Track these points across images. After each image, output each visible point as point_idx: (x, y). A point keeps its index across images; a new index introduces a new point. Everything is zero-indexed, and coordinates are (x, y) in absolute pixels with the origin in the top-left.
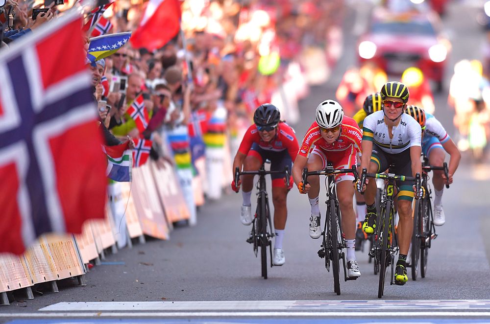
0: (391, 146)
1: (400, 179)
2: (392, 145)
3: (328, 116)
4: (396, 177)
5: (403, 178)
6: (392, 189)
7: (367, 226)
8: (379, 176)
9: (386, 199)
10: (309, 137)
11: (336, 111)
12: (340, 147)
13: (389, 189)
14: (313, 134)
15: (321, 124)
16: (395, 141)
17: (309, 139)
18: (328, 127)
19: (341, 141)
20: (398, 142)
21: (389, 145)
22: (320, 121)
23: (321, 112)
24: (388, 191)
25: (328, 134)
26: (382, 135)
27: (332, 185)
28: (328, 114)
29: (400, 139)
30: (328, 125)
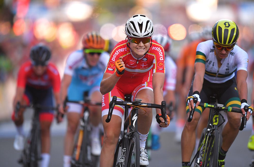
0: (217, 75)
1: (227, 109)
2: (219, 74)
3: (141, 26)
6: (218, 119)
8: (207, 105)
9: (212, 128)
10: (115, 54)
11: (148, 22)
12: (143, 67)
13: (215, 119)
14: (119, 50)
15: (133, 33)
16: (223, 69)
17: (115, 56)
18: (140, 36)
19: (145, 59)
20: (225, 71)
21: (216, 74)
22: (132, 30)
23: (132, 23)
24: (214, 121)
25: (139, 45)
26: (212, 63)
27: (135, 118)
28: (140, 23)
29: (227, 68)
30: (141, 34)
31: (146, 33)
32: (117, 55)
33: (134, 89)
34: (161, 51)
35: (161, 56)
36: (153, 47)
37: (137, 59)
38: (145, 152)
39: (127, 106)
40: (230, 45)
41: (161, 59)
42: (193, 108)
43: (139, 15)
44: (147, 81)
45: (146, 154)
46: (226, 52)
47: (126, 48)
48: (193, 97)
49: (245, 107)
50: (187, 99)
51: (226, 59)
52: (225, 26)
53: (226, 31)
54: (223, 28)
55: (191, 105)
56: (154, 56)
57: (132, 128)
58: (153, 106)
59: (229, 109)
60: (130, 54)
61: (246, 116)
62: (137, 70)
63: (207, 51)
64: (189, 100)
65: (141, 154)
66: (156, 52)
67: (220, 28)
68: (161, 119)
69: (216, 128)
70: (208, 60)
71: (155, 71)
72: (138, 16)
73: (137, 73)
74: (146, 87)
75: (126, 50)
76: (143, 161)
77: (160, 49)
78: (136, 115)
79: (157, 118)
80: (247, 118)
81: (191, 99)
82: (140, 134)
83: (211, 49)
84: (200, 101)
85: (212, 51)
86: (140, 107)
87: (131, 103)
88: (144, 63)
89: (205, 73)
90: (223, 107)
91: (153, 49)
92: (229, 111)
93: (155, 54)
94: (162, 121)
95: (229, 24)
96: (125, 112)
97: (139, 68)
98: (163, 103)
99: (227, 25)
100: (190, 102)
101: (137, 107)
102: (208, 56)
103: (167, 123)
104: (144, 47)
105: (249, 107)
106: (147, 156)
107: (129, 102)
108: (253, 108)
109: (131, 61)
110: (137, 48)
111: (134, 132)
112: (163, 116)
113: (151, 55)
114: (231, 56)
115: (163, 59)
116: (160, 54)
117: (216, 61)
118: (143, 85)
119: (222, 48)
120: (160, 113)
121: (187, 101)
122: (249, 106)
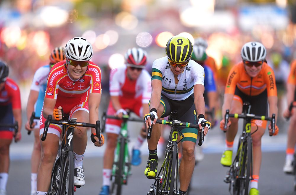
0: (176, 91)
1: (185, 126)
2: (177, 90)
3: (80, 49)
4: (181, 124)
5: (188, 124)
6: (177, 135)
7: (149, 171)
8: (165, 122)
9: (171, 145)
10: (52, 78)
11: (88, 46)
12: (80, 88)
13: (174, 135)
14: (55, 74)
15: (72, 56)
16: (181, 85)
17: (52, 80)
18: (79, 59)
19: (82, 81)
20: (183, 87)
21: (174, 90)
22: (72, 52)
23: (72, 45)
24: (173, 137)
25: (76, 68)
26: (169, 80)
27: (70, 137)
28: (80, 47)
29: (185, 84)
30: (80, 58)
31: (85, 57)
32: (54, 79)
33: (71, 109)
34: (97, 71)
35: (98, 77)
36: (90, 68)
37: (74, 81)
38: (81, 172)
39: (65, 125)
40: (183, 62)
41: (98, 79)
42: (151, 125)
43: (80, 38)
44: (84, 101)
45: (82, 174)
46: (181, 68)
47: (63, 70)
48: (150, 115)
49: (202, 122)
50: (144, 117)
51: (182, 75)
52: (178, 43)
53: (179, 48)
54: (176, 46)
55: (148, 122)
56: (91, 77)
57: (68, 147)
58: (88, 125)
59: (187, 124)
60: (67, 76)
61: (203, 131)
62: (74, 92)
63: (162, 68)
64: (146, 118)
65: (77, 174)
66: (93, 73)
67: (173, 46)
68: (96, 138)
69: (175, 145)
70: (164, 77)
71: (91, 91)
72: (78, 38)
73: (74, 94)
74: (82, 109)
75: (62, 73)
76: (78, 181)
77: (97, 69)
78: (71, 134)
79: (92, 138)
80: (205, 133)
81: (148, 117)
82: (76, 154)
83: (167, 66)
84: (157, 119)
85: (167, 67)
86: (75, 126)
87: (67, 122)
88: (81, 84)
89: (162, 90)
90: (181, 123)
91: (89, 70)
92: (187, 127)
93: (92, 74)
94: (96, 140)
95: (182, 41)
96: (63, 131)
97: (77, 90)
98: (98, 122)
99: (180, 42)
100: (147, 119)
101: (72, 127)
102: (164, 73)
103: (102, 142)
104: (81, 71)
105: (206, 123)
106: (83, 176)
107: (65, 121)
108: (210, 123)
109: (68, 82)
110: (74, 71)
111: (69, 151)
112: (98, 135)
113: (88, 76)
114: (188, 72)
115: (99, 80)
116: (96, 74)
117: (172, 77)
118: (80, 106)
119: (177, 65)
120: (95, 133)
121: (145, 119)
122: (206, 121)
